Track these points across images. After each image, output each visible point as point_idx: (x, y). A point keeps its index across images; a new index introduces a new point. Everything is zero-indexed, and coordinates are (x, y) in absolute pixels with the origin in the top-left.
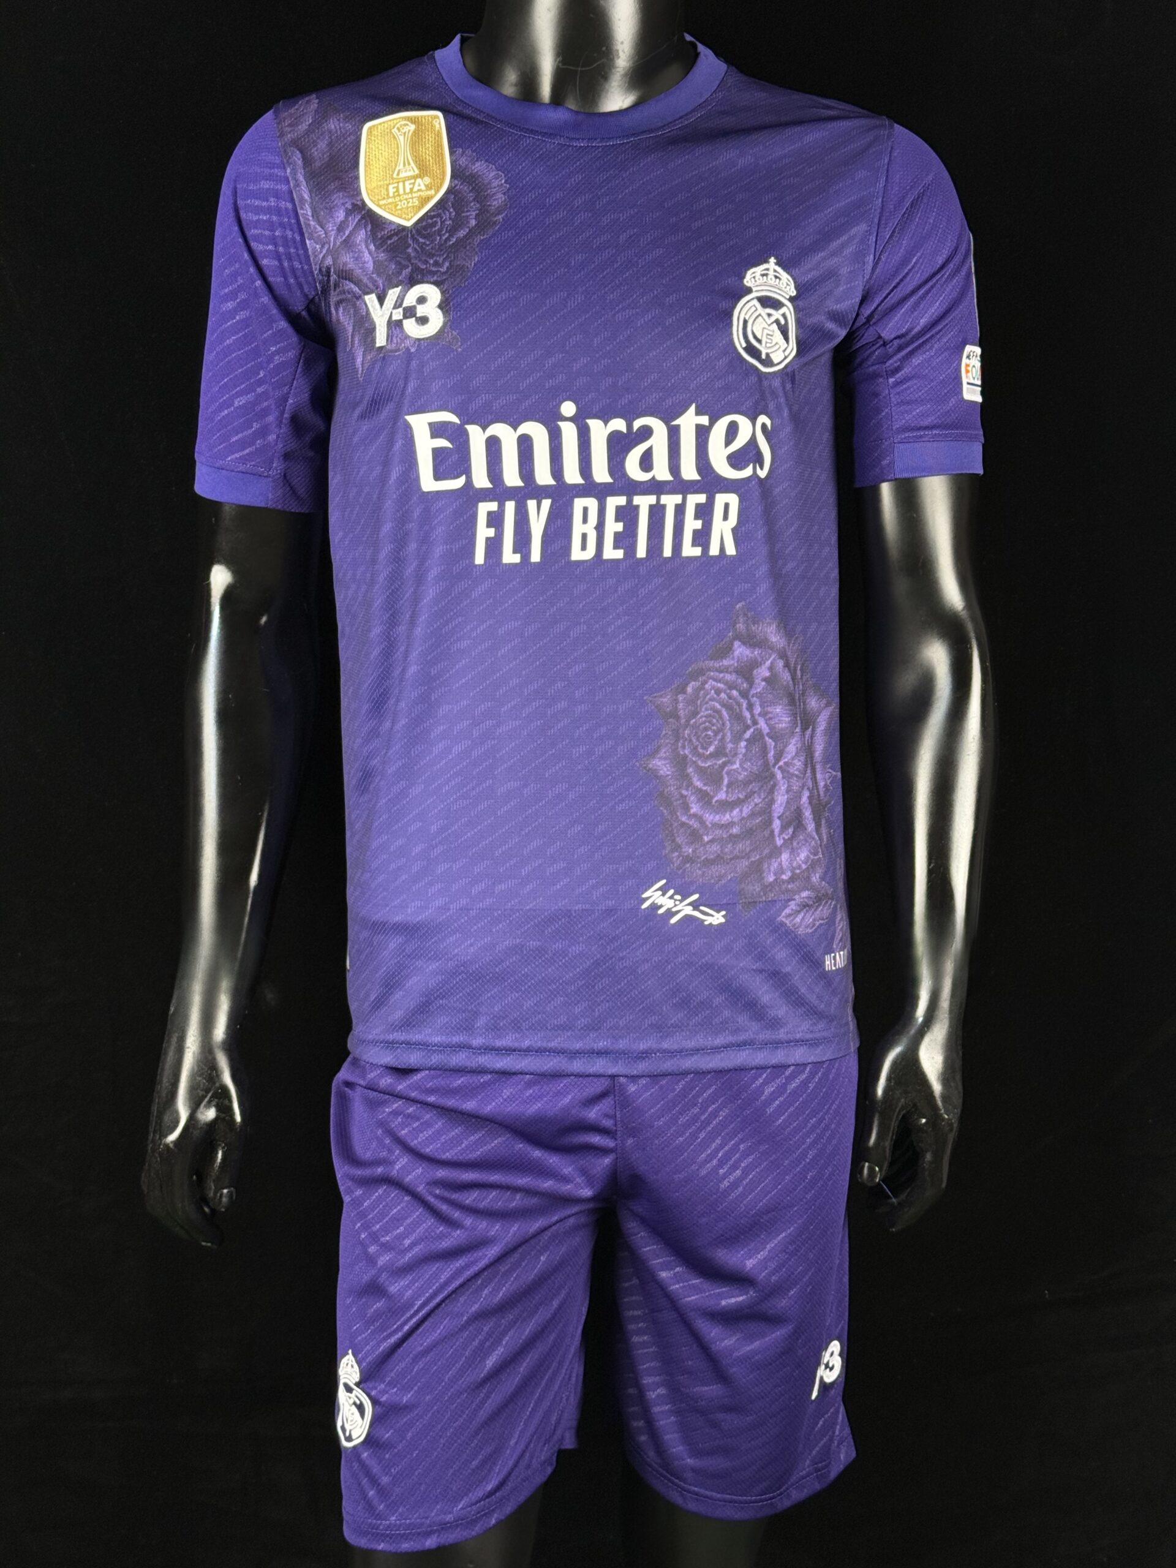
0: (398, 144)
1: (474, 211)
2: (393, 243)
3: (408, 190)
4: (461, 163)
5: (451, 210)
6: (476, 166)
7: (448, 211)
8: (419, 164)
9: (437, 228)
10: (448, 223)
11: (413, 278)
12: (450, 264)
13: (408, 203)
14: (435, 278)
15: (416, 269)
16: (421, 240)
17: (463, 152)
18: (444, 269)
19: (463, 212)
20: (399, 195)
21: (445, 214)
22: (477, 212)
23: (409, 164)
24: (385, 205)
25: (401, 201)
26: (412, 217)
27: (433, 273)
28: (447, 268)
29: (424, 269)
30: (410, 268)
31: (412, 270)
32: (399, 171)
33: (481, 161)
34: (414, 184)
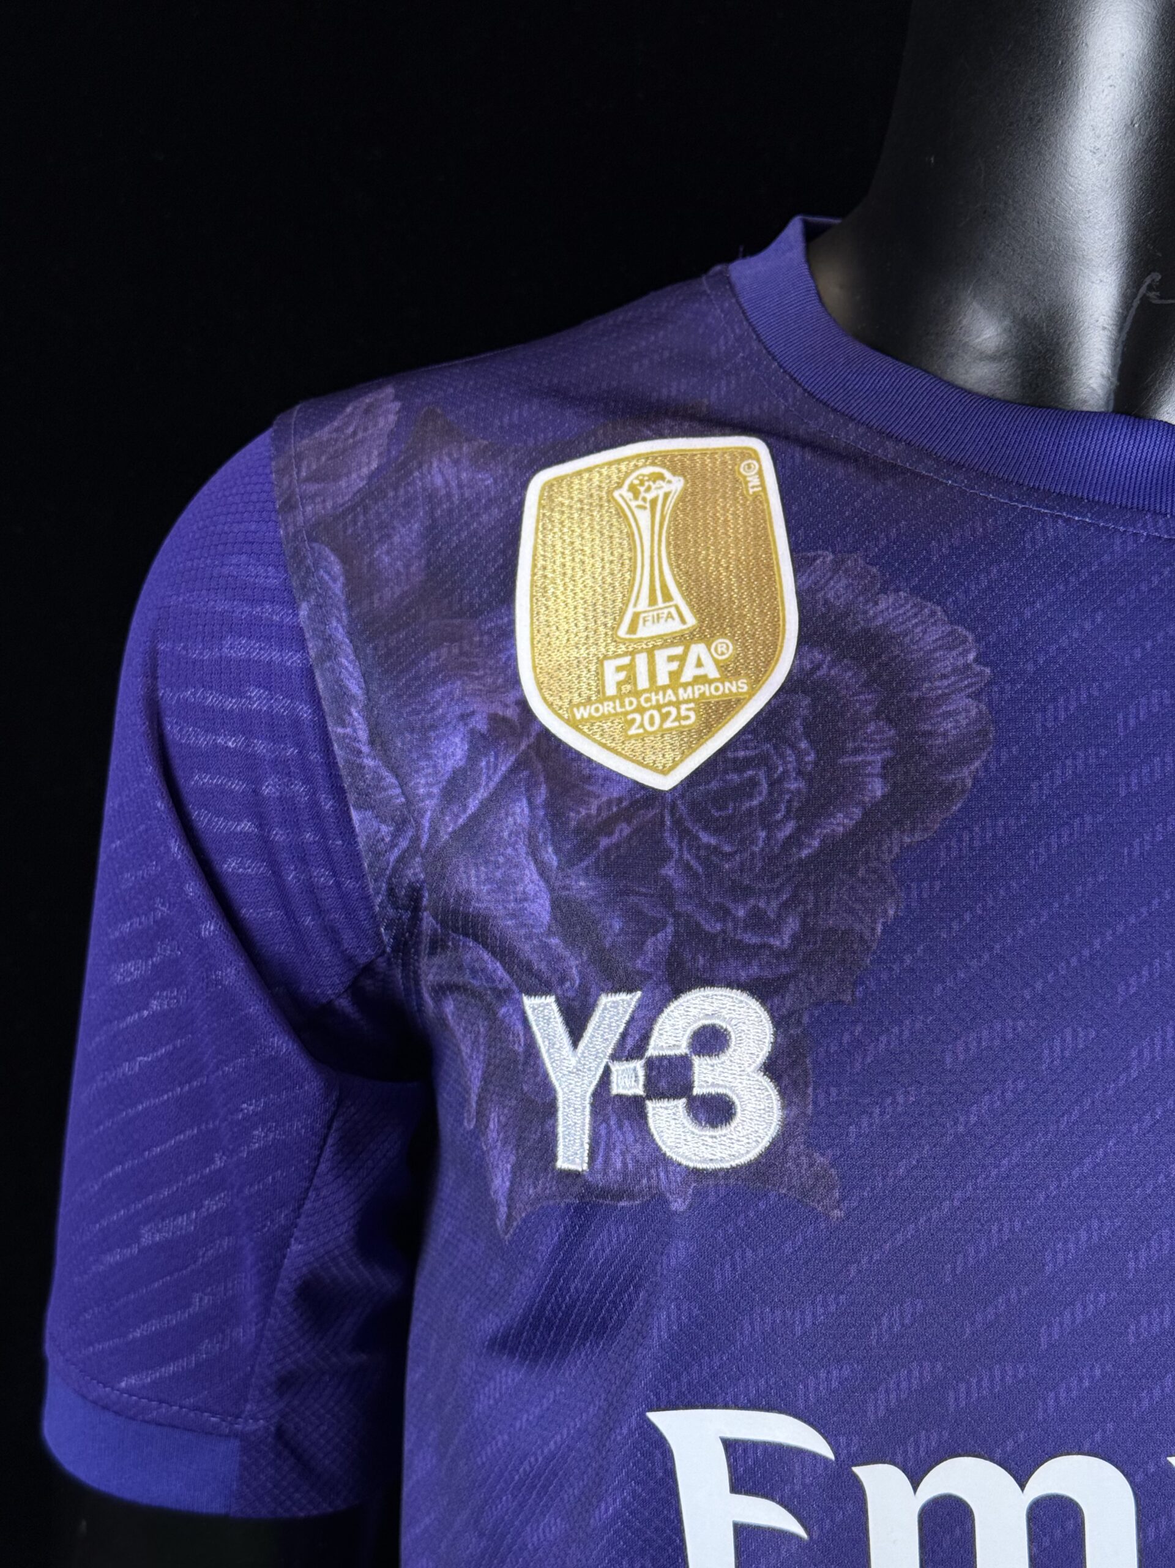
0: (630, 535)
1: (880, 750)
2: (617, 846)
3: (663, 679)
4: (831, 595)
5: (804, 745)
6: (882, 606)
7: (793, 747)
8: (699, 598)
9: (755, 803)
10: (793, 786)
11: (681, 964)
12: (804, 924)
13: (665, 717)
14: (754, 970)
15: (691, 934)
16: (705, 838)
17: (838, 564)
18: (782, 941)
19: (843, 752)
20: (637, 694)
21: (782, 756)
22: (888, 754)
23: (667, 597)
24: (591, 721)
25: (641, 710)
26: (675, 764)
27: (747, 953)
28: (794, 937)
29: (713, 938)
30: (670, 929)
31: (676, 934)
32: (636, 616)
33: (897, 590)
34: (682, 659)
